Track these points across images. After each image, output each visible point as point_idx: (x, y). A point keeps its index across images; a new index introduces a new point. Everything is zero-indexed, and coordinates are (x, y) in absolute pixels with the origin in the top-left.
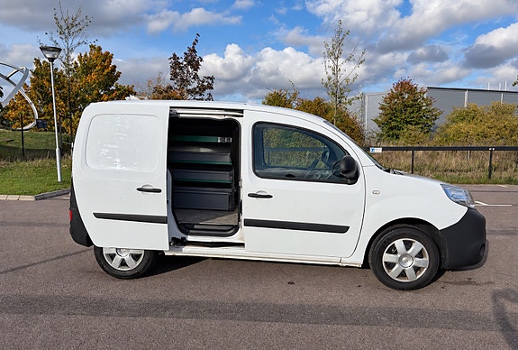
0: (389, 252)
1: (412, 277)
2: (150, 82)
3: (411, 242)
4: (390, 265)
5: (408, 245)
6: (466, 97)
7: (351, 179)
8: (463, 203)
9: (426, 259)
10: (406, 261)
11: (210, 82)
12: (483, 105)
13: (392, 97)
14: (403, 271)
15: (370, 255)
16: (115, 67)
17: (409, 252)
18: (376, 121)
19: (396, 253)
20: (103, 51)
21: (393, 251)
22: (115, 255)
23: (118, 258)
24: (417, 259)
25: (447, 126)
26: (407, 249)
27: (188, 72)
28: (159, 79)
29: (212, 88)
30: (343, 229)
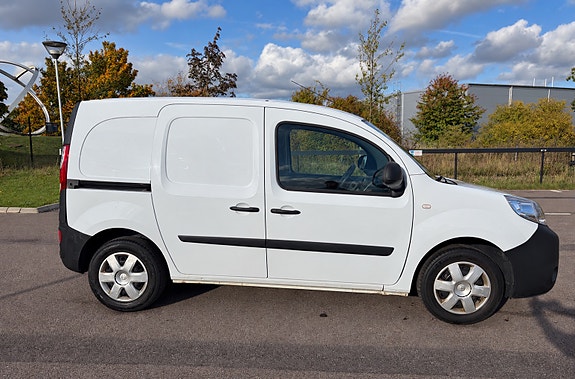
0: (442, 278)
1: (469, 308)
2: (170, 82)
3: (470, 266)
4: (443, 295)
5: (465, 270)
6: (510, 95)
7: (396, 190)
8: (531, 218)
9: (488, 286)
10: (463, 289)
11: (233, 79)
12: (529, 102)
13: (430, 94)
14: (459, 301)
15: (419, 282)
16: (131, 64)
17: (467, 278)
18: (413, 121)
19: (450, 279)
20: (117, 48)
21: (446, 277)
22: (113, 283)
23: (116, 288)
24: (476, 286)
25: (491, 126)
26: (464, 275)
27: (209, 68)
28: (180, 78)
29: (235, 86)
30: (386, 251)
